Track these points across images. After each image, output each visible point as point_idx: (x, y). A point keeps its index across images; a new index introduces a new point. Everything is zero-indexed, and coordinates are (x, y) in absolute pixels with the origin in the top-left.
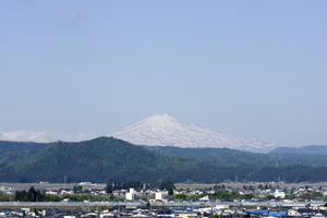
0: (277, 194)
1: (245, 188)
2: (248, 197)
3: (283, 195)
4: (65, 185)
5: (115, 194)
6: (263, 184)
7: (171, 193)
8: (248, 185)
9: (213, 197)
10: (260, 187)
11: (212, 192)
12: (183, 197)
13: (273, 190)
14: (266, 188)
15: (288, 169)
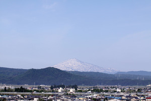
0: (118, 90)
1: (105, 88)
2: (107, 91)
3: (120, 91)
4: (34, 86)
5: (54, 89)
6: (112, 86)
7: (76, 89)
8: (106, 86)
9: (92, 91)
10: (111, 87)
11: (92, 89)
12: (81, 91)
13: (116, 89)
14: (114, 88)
15: (123, 80)
